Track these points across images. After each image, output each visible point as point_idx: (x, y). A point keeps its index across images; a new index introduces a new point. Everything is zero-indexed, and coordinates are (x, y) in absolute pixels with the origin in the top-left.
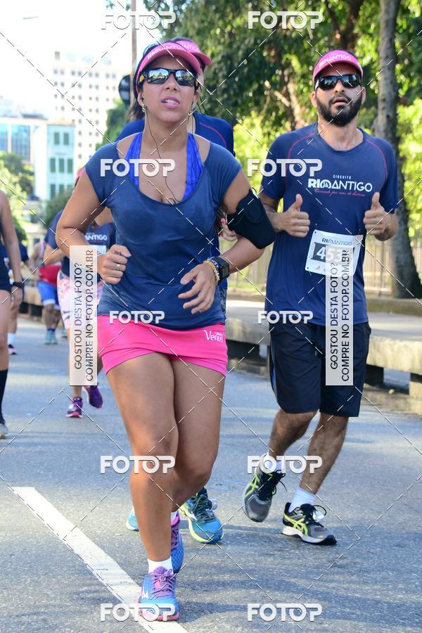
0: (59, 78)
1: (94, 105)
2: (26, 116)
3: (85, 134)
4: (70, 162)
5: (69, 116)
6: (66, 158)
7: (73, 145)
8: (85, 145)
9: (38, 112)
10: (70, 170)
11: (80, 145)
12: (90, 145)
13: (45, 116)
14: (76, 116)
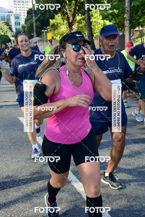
0: (15, 3)
1: (23, 9)
2: (9, 12)
3: (22, 16)
4: (20, 23)
5: (18, 12)
6: (18, 22)
7: (20, 19)
8: (22, 18)
9: (11, 11)
10: (20, 25)
11: (21, 18)
12: (23, 18)
13: (13, 12)
14: (20, 12)
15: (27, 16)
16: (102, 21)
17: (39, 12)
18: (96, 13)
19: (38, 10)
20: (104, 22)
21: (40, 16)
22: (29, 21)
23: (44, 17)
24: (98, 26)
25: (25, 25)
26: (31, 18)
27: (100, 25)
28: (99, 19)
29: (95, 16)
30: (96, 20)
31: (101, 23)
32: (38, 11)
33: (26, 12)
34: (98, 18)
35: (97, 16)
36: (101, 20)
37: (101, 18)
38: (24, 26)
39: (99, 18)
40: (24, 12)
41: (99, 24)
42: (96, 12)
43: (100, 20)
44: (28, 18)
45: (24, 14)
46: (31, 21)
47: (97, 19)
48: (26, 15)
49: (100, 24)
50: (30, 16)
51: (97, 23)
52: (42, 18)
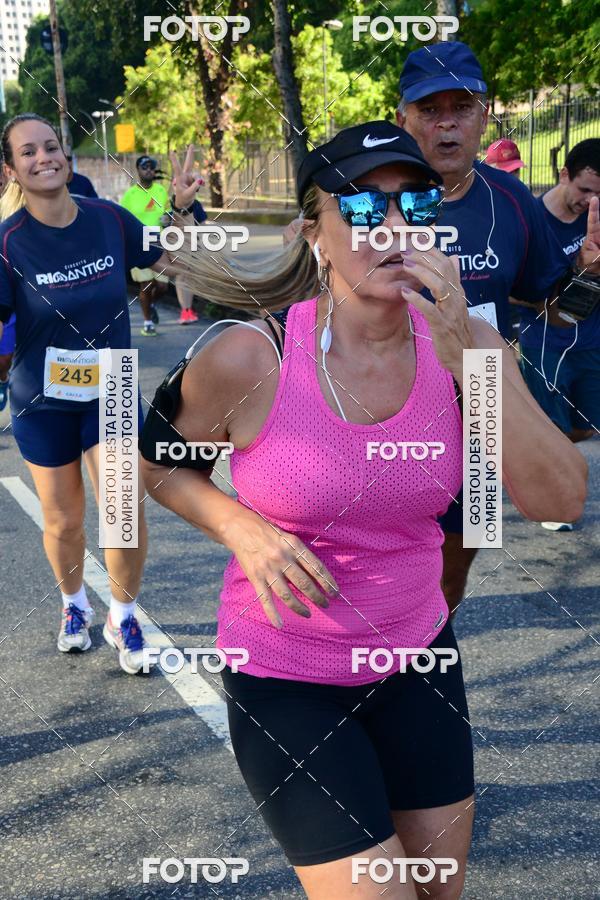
1: (11, 21)
3: (7, 49)
8: (8, 60)
15: (29, 51)
16: (344, 76)
17: (77, 36)
18: (316, 43)
19: (74, 26)
20: (351, 80)
21: (85, 54)
22: (40, 71)
23: (100, 57)
24: (328, 95)
25: (21, 89)
26: (45, 59)
27: (335, 94)
28: (329, 68)
29: (312, 54)
30: (319, 73)
31: (338, 86)
32: (74, 31)
33: (23, 33)
34: (327, 61)
35: (322, 57)
36: (339, 74)
37: (340, 62)
38: (17, 93)
39: (330, 64)
40: (12, 32)
41: (329, 88)
42: (315, 39)
43: (334, 70)
44: (34, 58)
45: (14, 44)
46: (43, 70)
47: (321, 66)
48: (24, 45)
49: (333, 87)
50: (39, 53)
51: (323, 82)
52: (91, 60)
